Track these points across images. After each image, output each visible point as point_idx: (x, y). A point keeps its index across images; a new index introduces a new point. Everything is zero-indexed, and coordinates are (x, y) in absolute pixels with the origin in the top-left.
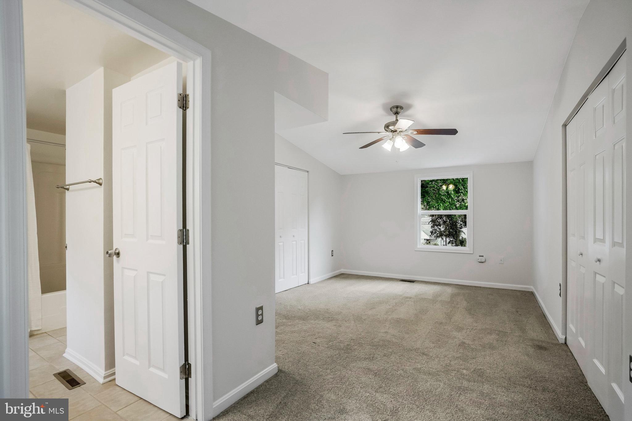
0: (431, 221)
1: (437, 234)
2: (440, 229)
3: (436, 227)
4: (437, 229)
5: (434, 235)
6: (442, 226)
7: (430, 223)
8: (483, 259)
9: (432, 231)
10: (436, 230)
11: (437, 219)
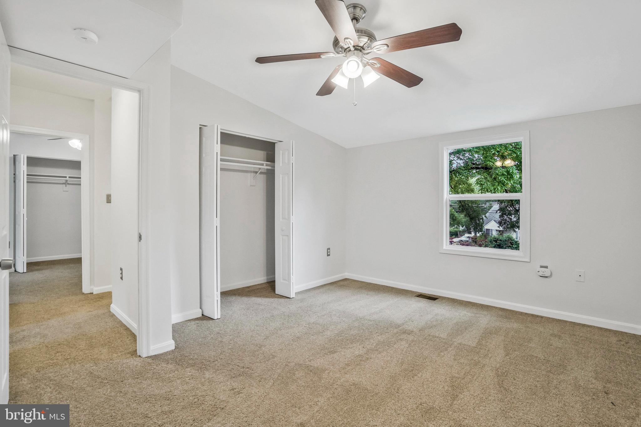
0: (499, 210)
1: (507, 224)
2: (511, 219)
3: (506, 217)
4: (508, 219)
5: (503, 226)
6: (513, 216)
7: (499, 212)
8: (547, 272)
9: (501, 221)
10: (506, 220)
11: (506, 207)
